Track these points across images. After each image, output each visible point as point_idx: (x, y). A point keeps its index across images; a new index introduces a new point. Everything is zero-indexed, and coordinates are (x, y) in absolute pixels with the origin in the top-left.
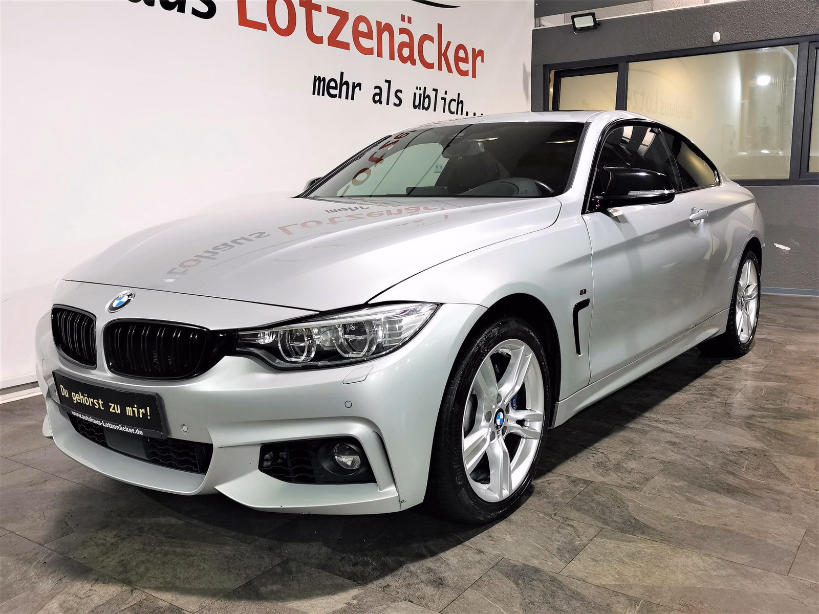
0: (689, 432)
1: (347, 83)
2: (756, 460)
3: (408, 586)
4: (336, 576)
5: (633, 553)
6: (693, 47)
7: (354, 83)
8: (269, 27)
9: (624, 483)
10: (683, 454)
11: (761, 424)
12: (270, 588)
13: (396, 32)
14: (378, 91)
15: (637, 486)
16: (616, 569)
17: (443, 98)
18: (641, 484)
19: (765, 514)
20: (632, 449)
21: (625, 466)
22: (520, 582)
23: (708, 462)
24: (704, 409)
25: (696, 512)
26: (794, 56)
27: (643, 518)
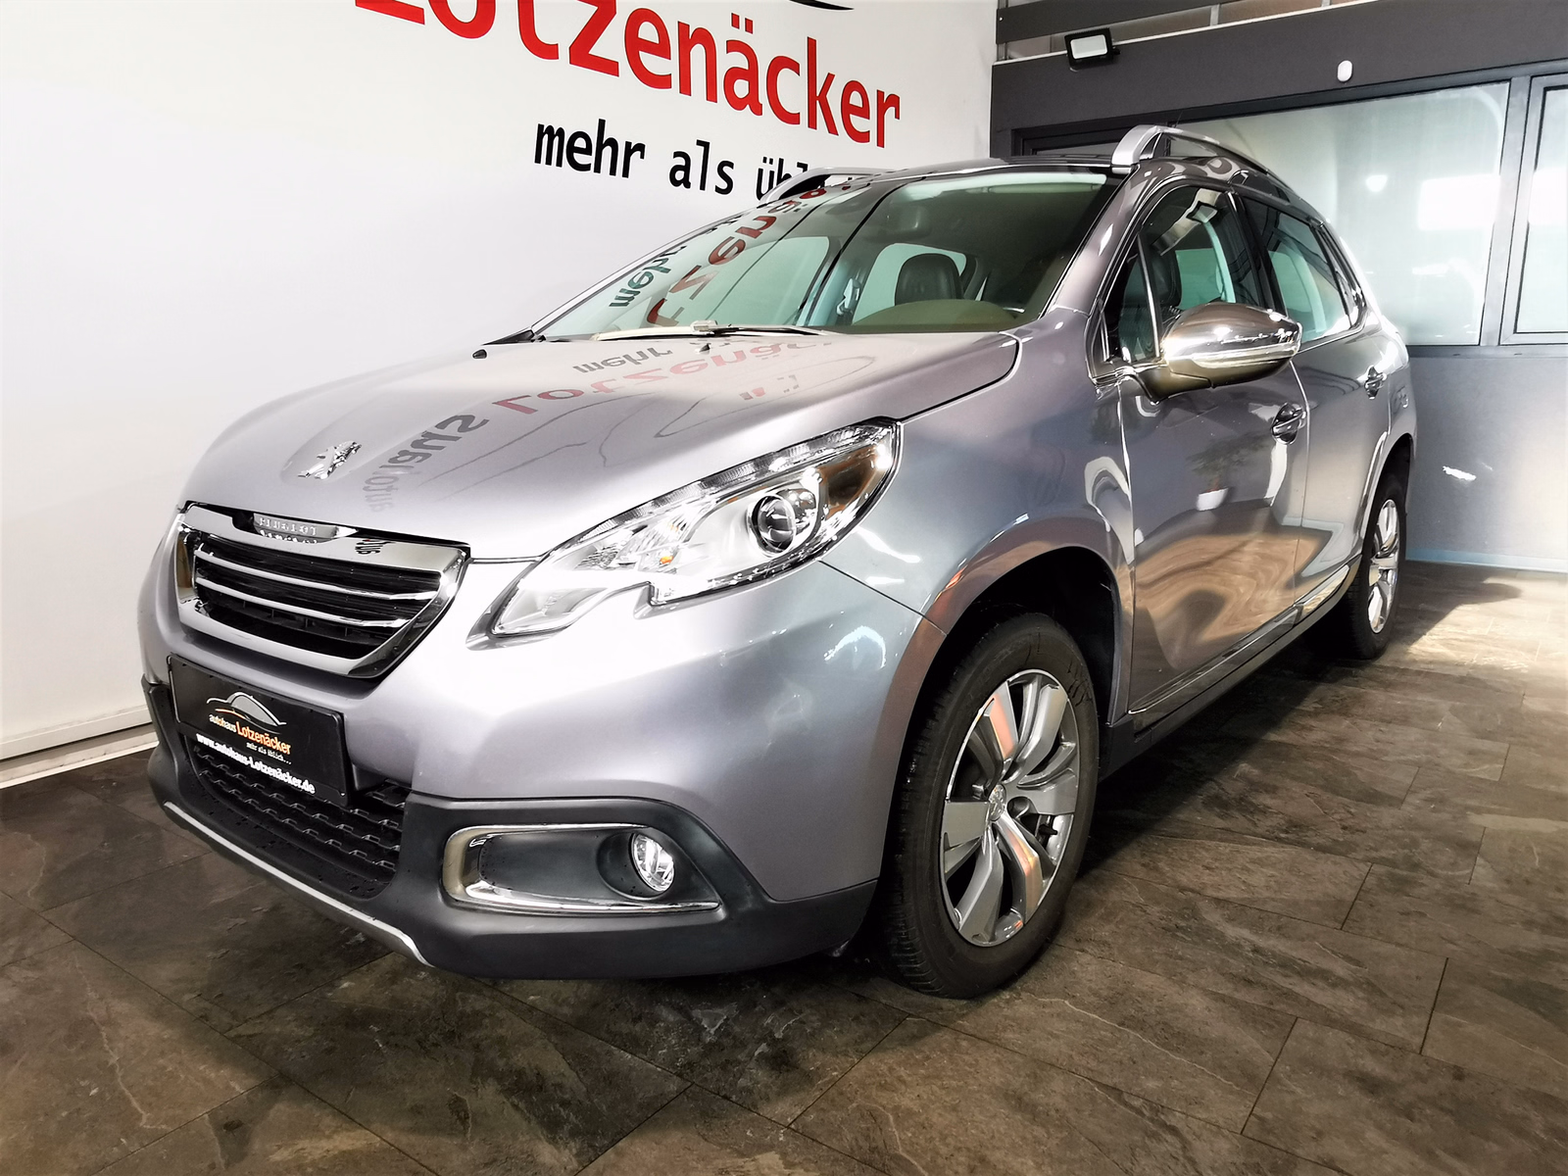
1: (613, 143)
6: (1298, 92)
7: (628, 144)
8: (430, 15)
13: (720, 47)
14: (681, 161)
26: (1499, 102)
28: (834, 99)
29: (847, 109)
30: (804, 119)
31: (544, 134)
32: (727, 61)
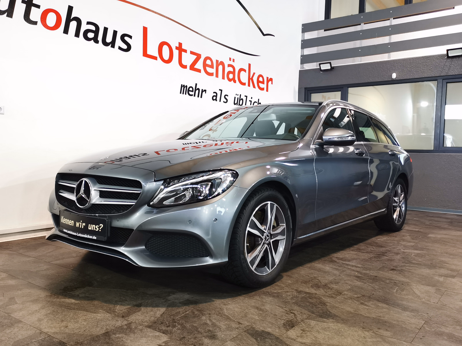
0: (368, 272)
1: (198, 89)
2: (403, 287)
3: (195, 338)
4: (156, 332)
5: (325, 328)
6: (382, 81)
7: (202, 90)
8: (159, 58)
9: (327, 294)
10: (362, 282)
11: (408, 270)
12: (118, 335)
13: (226, 66)
14: (215, 94)
15: (334, 296)
16: (314, 335)
17: (250, 101)
18: (336, 295)
19: (404, 313)
20: (335, 278)
21: (329, 286)
22: (258, 339)
23: (376, 286)
24: (378, 262)
25: (365, 310)
26: (435, 86)
27: (333, 311)
28: (255, 79)
29: (258, 82)
30: (247, 84)
31: (182, 87)
32: (228, 69)
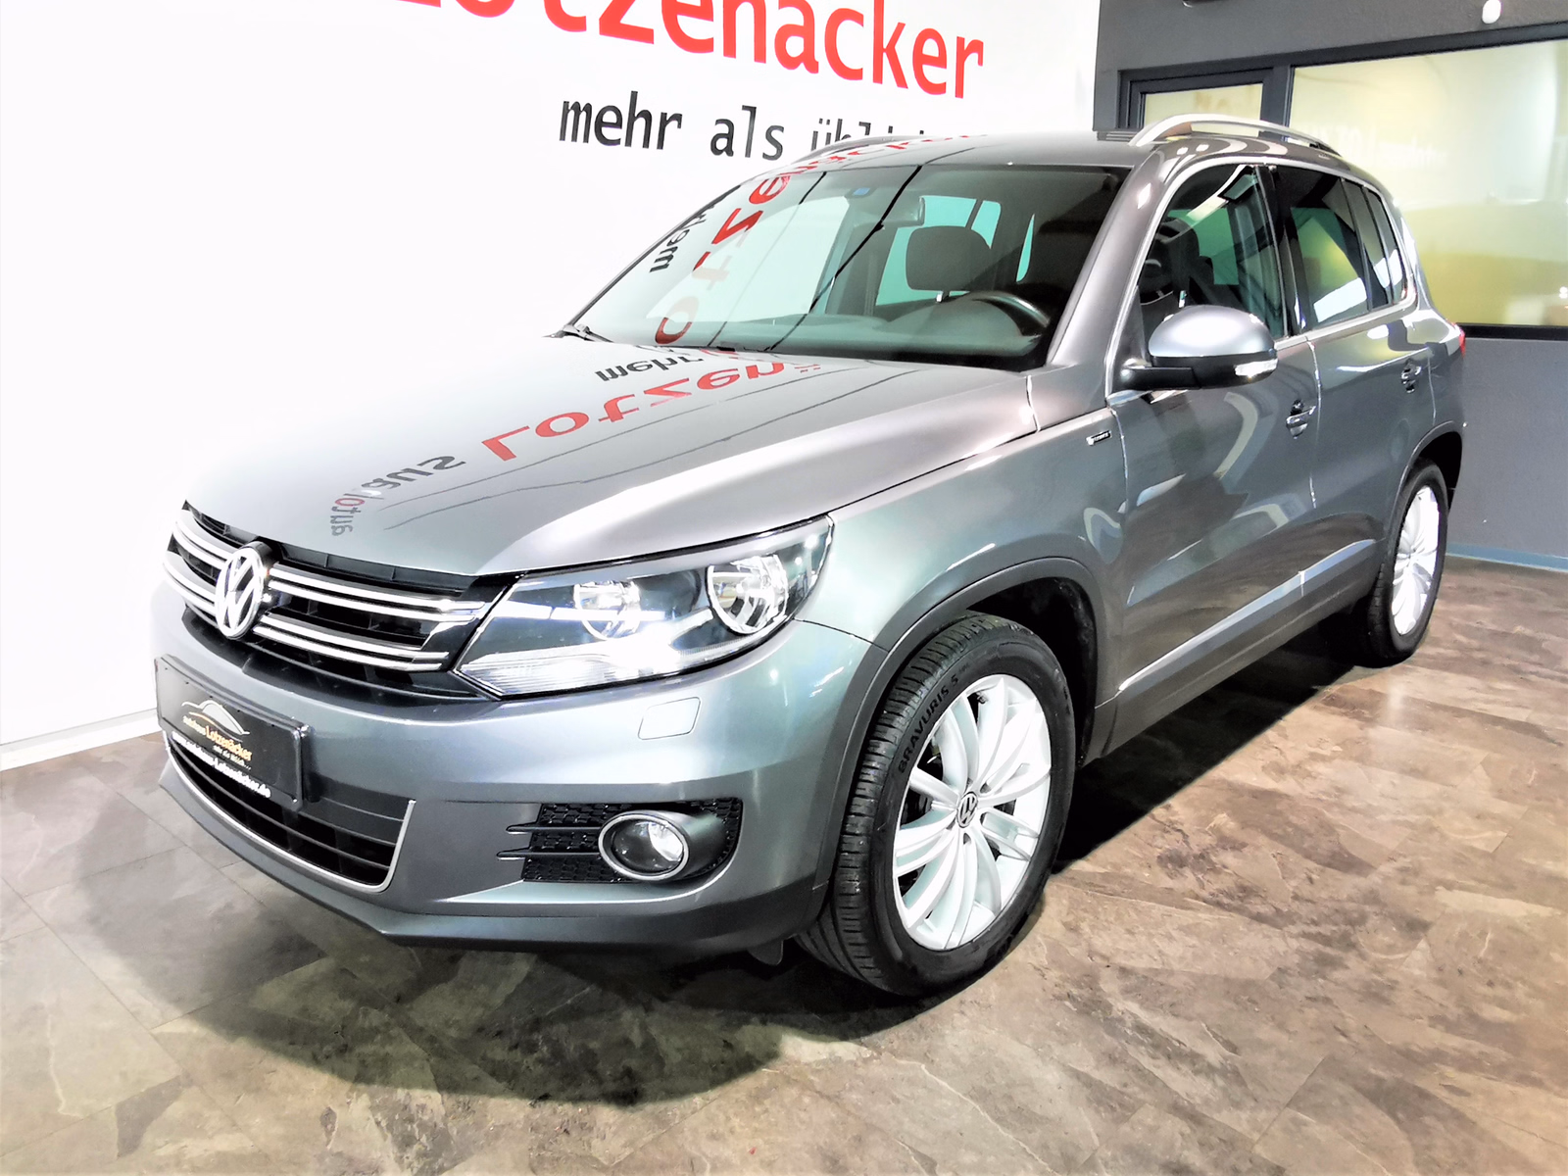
1: (647, 116)
7: (664, 115)
13: (771, 5)
14: (723, 129)
28: (905, 51)
29: (920, 59)
30: (868, 73)
31: (569, 111)
32: (779, 18)
